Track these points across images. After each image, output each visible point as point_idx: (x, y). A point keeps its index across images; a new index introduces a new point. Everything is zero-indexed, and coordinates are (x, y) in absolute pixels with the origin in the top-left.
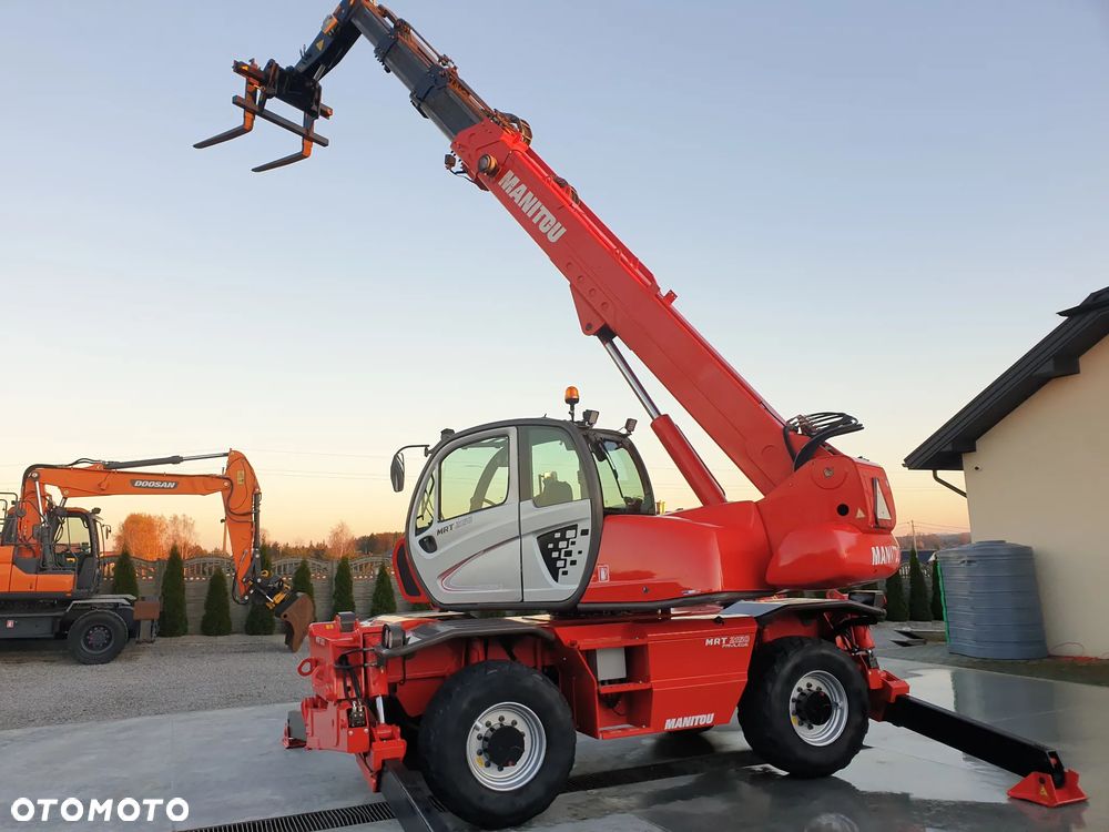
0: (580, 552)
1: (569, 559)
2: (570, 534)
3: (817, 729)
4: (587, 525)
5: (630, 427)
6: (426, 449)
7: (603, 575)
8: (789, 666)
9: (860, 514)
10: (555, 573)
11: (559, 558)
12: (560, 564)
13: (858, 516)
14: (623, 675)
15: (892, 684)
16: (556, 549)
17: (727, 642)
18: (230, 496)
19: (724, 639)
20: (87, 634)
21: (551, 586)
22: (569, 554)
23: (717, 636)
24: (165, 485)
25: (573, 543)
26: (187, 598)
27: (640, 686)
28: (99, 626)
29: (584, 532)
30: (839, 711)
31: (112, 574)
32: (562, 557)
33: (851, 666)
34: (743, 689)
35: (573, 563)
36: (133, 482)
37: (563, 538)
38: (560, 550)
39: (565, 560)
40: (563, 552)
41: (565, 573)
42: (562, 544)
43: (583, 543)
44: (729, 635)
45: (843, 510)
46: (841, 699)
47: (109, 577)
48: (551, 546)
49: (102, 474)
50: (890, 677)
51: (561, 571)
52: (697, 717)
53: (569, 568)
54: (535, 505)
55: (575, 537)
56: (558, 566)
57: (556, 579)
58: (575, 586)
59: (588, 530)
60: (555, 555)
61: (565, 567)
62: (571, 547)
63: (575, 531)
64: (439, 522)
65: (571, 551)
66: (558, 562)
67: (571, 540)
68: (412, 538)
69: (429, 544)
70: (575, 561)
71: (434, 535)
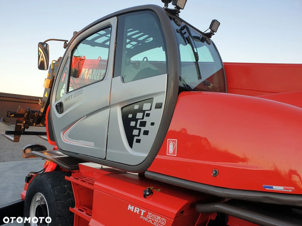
0: (153, 124)
1: (143, 129)
2: (146, 106)
4: (162, 100)
5: (213, 28)
6: (65, 43)
7: (171, 148)
10: (130, 140)
12: (135, 132)
16: (134, 118)
21: (125, 150)
22: (143, 124)
25: (148, 115)
29: (158, 106)
32: (138, 126)
35: (146, 133)
37: (141, 110)
38: (137, 121)
39: (140, 130)
40: (139, 122)
41: (138, 141)
42: (139, 115)
48: (130, 116)
51: (135, 138)
53: (142, 137)
54: (123, 81)
55: (150, 110)
56: (134, 134)
57: (131, 145)
58: (146, 155)
59: (162, 104)
60: (133, 124)
61: (139, 135)
62: (146, 119)
63: (150, 104)
64: (66, 93)
65: (146, 122)
66: (134, 130)
67: (146, 112)
68: (54, 103)
69: (60, 107)
70: (148, 131)
71: (63, 102)
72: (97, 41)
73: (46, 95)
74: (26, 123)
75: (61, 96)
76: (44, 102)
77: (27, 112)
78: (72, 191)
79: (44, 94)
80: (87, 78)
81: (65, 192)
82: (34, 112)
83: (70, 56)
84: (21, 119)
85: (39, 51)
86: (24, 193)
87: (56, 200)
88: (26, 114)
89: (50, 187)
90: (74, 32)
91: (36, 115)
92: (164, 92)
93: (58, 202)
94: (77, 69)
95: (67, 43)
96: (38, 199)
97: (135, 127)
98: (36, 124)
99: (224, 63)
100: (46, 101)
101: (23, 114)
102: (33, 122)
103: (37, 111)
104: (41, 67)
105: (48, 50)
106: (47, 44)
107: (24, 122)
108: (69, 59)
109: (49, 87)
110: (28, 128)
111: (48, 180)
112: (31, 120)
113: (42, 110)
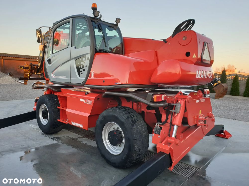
0: (86, 66)
1: (83, 68)
6: (50, 28)
7: (92, 75)
9: (194, 56)
12: (81, 70)
13: (194, 57)
19: (85, 100)
21: (77, 78)
38: (81, 65)
41: (82, 74)
42: (82, 63)
43: (87, 63)
44: (86, 99)
45: (188, 54)
48: (79, 63)
51: (81, 72)
53: (83, 72)
54: (76, 48)
56: (80, 71)
57: (79, 75)
58: (84, 78)
59: (89, 58)
62: (84, 64)
63: (85, 58)
64: (52, 54)
65: (84, 66)
67: (84, 61)
68: (46, 59)
69: (50, 61)
70: (85, 69)
71: (51, 59)
72: (65, 27)
73: (41, 55)
74: (30, 73)
75: (50, 55)
76: (40, 59)
77: (30, 66)
78: (59, 102)
79: (40, 54)
80: (64, 44)
81: (55, 102)
82: (34, 66)
83: (52, 35)
84: (27, 70)
85: (37, 33)
86: (35, 107)
87: (51, 105)
88: (30, 67)
89: (48, 100)
90: (54, 23)
91: (36, 67)
92: (89, 53)
93: (52, 106)
94: (58, 39)
95: (51, 28)
96: (43, 107)
97: (80, 68)
98: (36, 73)
99: (123, 37)
100: (41, 59)
101: (27, 67)
102: (34, 72)
103: (36, 65)
104: (39, 41)
105: (41, 32)
106: (40, 29)
107: (29, 72)
108: (52, 37)
109: (43, 50)
110: (32, 75)
111: (47, 97)
112: (33, 71)
113: (39, 64)
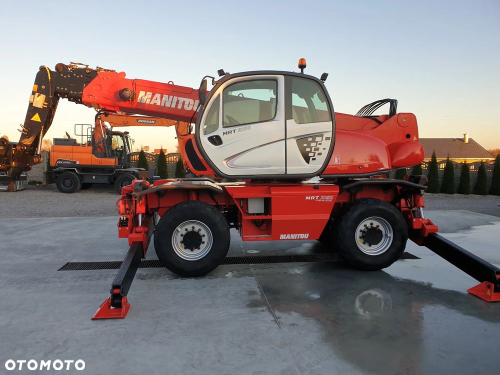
0: (324, 149)
1: (317, 152)
2: (318, 139)
3: (373, 247)
4: (330, 135)
7: (336, 160)
8: (356, 213)
10: (307, 159)
11: (311, 152)
14: (263, 212)
15: (427, 227)
16: (309, 146)
17: (319, 198)
18: (178, 127)
19: (317, 197)
20: (123, 182)
21: (303, 166)
22: (317, 149)
23: (313, 195)
24: (150, 122)
25: (320, 144)
26: (168, 171)
27: (268, 217)
28: (127, 180)
29: (327, 139)
30: (388, 238)
31: (138, 159)
32: (313, 151)
33: (398, 216)
34: (327, 222)
35: (320, 154)
36: (137, 120)
37: (314, 141)
38: (311, 148)
39: (315, 153)
40: (313, 148)
41: (314, 159)
42: (313, 144)
43: (327, 144)
44: (320, 195)
46: (390, 233)
47: (134, 160)
48: (305, 145)
49: (125, 117)
50: (429, 223)
51: (311, 158)
52: (299, 235)
53: (317, 157)
55: (322, 141)
56: (310, 156)
57: (308, 162)
58: (320, 166)
59: (330, 137)
60: (308, 150)
61: (314, 156)
62: (318, 146)
63: (321, 138)
64: (223, 127)
65: (319, 148)
66: (310, 154)
67: (319, 142)
71: (220, 135)
92: (330, 131)
108: (221, 96)
